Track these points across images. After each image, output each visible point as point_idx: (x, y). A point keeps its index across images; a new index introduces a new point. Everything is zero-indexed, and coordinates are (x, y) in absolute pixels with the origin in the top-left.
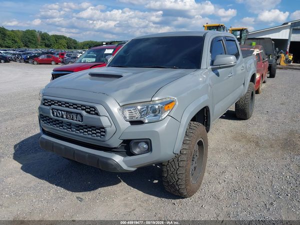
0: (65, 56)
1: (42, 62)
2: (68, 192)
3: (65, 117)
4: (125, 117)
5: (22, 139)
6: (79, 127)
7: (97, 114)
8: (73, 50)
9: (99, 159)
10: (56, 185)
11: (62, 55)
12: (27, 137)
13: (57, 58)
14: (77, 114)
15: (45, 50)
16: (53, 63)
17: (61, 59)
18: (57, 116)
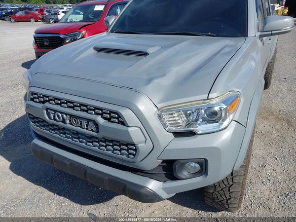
0: (45, 12)
1: (19, 20)
2: (75, 204)
3: (68, 122)
4: (165, 126)
5: (7, 123)
6: (91, 139)
7: (123, 123)
8: (53, 5)
9: (125, 186)
10: (58, 194)
11: (41, 11)
12: (13, 120)
13: (36, 15)
14: (88, 120)
15: (22, 5)
16: (32, 20)
17: (40, 16)
18: (55, 119)
